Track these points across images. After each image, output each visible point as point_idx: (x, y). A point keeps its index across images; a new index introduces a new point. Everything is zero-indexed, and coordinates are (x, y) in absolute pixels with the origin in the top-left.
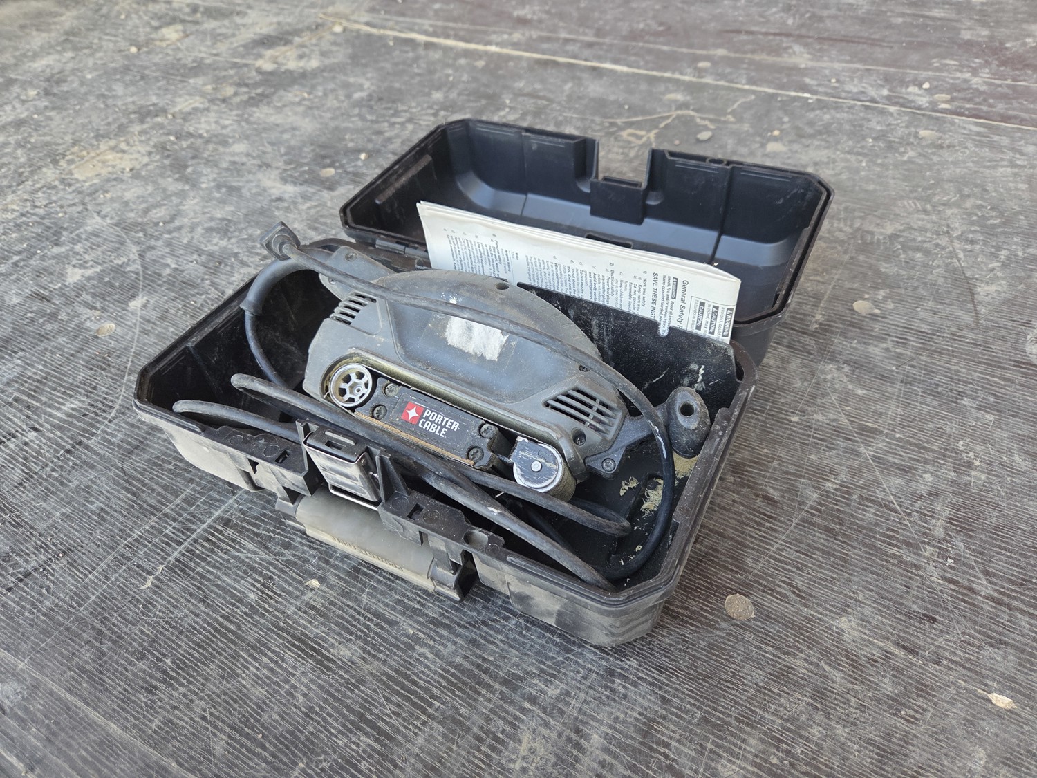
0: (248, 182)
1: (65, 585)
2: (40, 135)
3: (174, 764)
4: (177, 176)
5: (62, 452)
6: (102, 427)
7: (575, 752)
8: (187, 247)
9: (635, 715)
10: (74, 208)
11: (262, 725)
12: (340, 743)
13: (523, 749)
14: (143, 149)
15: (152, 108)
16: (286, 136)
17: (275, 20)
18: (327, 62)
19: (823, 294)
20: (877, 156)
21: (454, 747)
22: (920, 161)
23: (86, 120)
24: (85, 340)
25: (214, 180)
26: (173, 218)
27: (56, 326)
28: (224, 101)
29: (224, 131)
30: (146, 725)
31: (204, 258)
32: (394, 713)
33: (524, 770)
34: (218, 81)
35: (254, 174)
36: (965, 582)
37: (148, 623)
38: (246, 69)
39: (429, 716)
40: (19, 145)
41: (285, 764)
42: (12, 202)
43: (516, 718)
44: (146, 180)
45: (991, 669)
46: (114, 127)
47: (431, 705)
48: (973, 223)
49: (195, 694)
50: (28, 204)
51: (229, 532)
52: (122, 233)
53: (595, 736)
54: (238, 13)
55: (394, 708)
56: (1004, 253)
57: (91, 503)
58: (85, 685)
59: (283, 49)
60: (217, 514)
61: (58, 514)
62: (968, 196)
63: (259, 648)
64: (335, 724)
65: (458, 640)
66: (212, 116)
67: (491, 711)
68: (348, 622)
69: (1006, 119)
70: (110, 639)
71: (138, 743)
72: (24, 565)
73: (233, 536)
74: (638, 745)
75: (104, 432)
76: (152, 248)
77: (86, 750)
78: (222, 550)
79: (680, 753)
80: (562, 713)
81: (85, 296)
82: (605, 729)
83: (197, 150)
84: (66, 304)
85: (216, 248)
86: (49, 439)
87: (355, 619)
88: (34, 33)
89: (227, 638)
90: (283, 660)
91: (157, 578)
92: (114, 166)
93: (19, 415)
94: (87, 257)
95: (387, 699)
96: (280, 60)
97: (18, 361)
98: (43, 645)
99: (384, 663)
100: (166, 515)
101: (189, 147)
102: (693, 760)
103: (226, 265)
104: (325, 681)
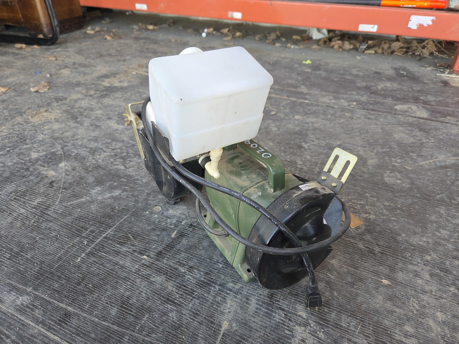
0: (104, 124)
1: (44, 262)
2: (13, 106)
3: (97, 319)
4: (74, 121)
5: (37, 216)
6: (53, 208)
7: (247, 305)
8: (81, 146)
9: (267, 292)
10: (32, 132)
11: (130, 304)
12: (161, 308)
13: (228, 306)
14: (58, 111)
15: (61, 97)
16: (117, 109)
17: (108, 69)
18: (130, 84)
19: (318, 163)
20: (332, 121)
21: (204, 307)
22: (346, 123)
23: (33, 101)
24: (42, 178)
25: (89, 123)
26: (74, 136)
27: (29, 173)
28: (91, 96)
29: (92, 106)
30: (84, 307)
31: (88, 150)
32: (180, 297)
33: (229, 312)
34: (88, 89)
35: (106, 121)
36: (371, 248)
37: (80, 273)
38: (98, 85)
39: (193, 297)
40: (4, 109)
41: (141, 316)
42: (4, 129)
43: (225, 296)
44: (61, 122)
45: (382, 273)
46: (45, 104)
47: (193, 294)
48: (365, 142)
49: (102, 295)
50: (11, 130)
51: (110, 242)
52: (53, 141)
53: (254, 300)
54: (93, 66)
55: (180, 296)
56: (375, 151)
57: (52, 233)
58: (57, 295)
59: (113, 79)
60: (104, 236)
61: (38, 238)
62: (363, 133)
63: (126, 279)
64: (158, 302)
65: (202, 273)
66: (86, 101)
67: (216, 294)
68: (159, 269)
69: (373, 110)
70: (65, 279)
71: (81, 313)
72: (26, 256)
73: (111, 243)
74: (269, 302)
75: (54, 209)
76: (67, 146)
77: (60, 317)
78: (107, 247)
79: (283, 303)
80: (241, 293)
81: (40, 162)
82: (257, 298)
83: (81, 112)
84: (32, 165)
85: (93, 146)
86: (31, 212)
87: (162, 268)
88: (6, 69)
89: (113, 277)
90: (136, 283)
91: (81, 258)
92: (47, 117)
93: (17, 204)
94: (39, 149)
95: (177, 293)
96: (112, 83)
97: (14, 185)
98: (37, 283)
99: (175, 281)
100: (83, 237)
101: (78, 111)
102: (288, 305)
103: (98, 152)
104: (153, 288)
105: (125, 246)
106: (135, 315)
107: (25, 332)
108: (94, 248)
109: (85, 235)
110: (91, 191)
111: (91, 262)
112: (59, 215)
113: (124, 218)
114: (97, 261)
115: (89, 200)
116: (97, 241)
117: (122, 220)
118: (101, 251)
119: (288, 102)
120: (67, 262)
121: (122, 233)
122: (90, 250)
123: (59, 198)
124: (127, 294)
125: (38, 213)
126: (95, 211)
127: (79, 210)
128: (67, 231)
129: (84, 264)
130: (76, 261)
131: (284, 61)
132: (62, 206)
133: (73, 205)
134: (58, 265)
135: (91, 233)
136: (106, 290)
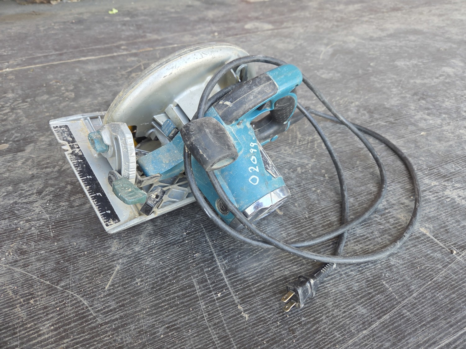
105: (261, 259)
106: (377, 292)
108: (237, 291)
109: (201, 291)
110: (110, 252)
111: (261, 304)
112: (121, 310)
113: (208, 240)
114: (264, 296)
115: (127, 262)
116: (227, 283)
117: (210, 244)
118: (250, 286)
119: (159, 51)
120: (238, 331)
121: (235, 252)
122: (237, 297)
123: (75, 296)
124: (342, 287)
125: (82, 337)
126: (161, 263)
127: (138, 280)
128: (171, 311)
129: (258, 313)
130: (247, 319)
131: (85, 17)
132: (102, 298)
133: (116, 284)
134: (236, 345)
135: (204, 284)
136: (323, 305)
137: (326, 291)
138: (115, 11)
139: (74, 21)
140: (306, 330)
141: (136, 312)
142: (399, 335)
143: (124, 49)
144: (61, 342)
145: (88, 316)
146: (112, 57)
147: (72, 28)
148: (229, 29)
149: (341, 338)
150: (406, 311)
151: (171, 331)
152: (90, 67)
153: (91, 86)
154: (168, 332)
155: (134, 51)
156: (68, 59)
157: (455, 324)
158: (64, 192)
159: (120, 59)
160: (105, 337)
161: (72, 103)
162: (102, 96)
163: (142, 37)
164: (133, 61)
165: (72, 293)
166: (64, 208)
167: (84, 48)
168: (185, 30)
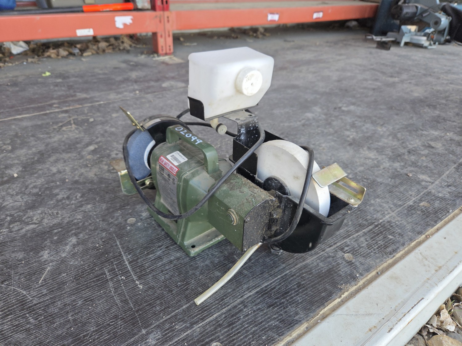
1: (117, 315)
5: (27, 315)
6: (29, 297)
37: (158, 288)
49: (197, 277)
51: (140, 260)
58: (170, 309)
60: (127, 263)
61: (70, 318)
70: (156, 301)
72: (88, 332)
73: (142, 259)
75: (33, 297)
77: (196, 310)
78: (145, 264)
89: (183, 267)
91: (140, 284)
98: (140, 324)
100: (111, 278)
105: (156, 252)
106: (229, 262)
107: (193, 338)
108: (136, 273)
109: (110, 276)
110: (42, 259)
111: (152, 279)
112: (51, 294)
113: (118, 244)
114: (154, 274)
115: (56, 264)
116: (130, 269)
117: (120, 246)
118: (146, 269)
119: (87, 108)
120: (134, 296)
121: (137, 250)
122: (136, 276)
123: (16, 289)
124: (207, 262)
125: (22, 313)
126: (82, 262)
127: (63, 275)
128: (88, 290)
129: (149, 284)
130: (141, 288)
131: (20, 79)
132: (36, 288)
133: (47, 279)
134: (132, 304)
135: (113, 272)
136: (194, 274)
137: (197, 266)
138: (48, 74)
139: (9, 84)
140: (180, 289)
141: (62, 294)
142: (238, 284)
143: (56, 107)
144: (6, 318)
145: (26, 300)
146: (45, 114)
147: (8, 90)
148: (149, 87)
149: (202, 291)
150: (245, 271)
151: (87, 302)
152: (25, 124)
153: (26, 140)
154: (85, 303)
155: (65, 109)
156: (5, 118)
157: (273, 275)
158: (4, 222)
159: (52, 115)
160: (39, 311)
161: (9, 154)
162: (36, 147)
163: (72, 96)
164: (64, 117)
165: (14, 288)
166: (5, 233)
167: (19, 108)
168: (111, 89)
